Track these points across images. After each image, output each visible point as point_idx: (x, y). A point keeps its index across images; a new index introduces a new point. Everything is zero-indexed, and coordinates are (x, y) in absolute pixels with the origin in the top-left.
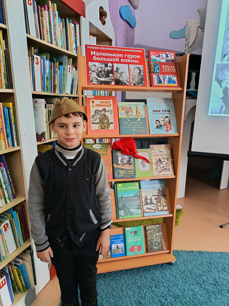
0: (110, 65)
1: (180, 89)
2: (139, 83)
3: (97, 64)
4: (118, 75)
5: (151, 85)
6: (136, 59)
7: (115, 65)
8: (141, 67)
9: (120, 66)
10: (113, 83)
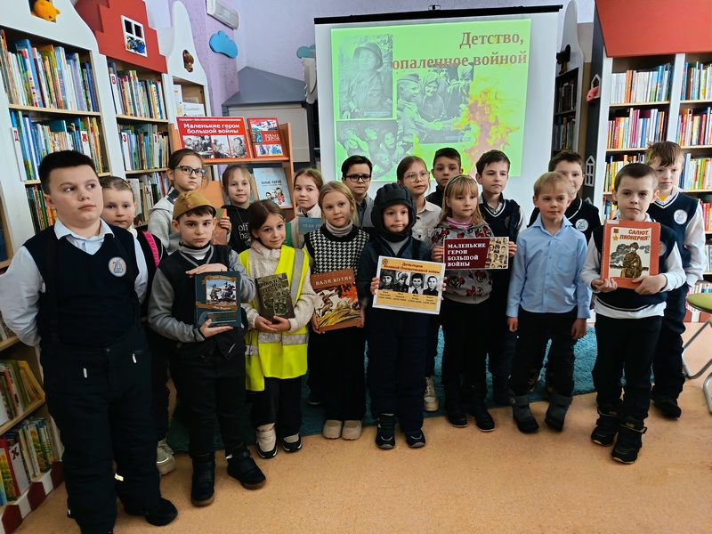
0: (206, 137)
1: (287, 159)
2: (242, 155)
3: (192, 137)
4: (217, 148)
5: (255, 156)
6: (236, 129)
7: (213, 137)
8: (242, 137)
9: (218, 137)
10: (212, 157)
